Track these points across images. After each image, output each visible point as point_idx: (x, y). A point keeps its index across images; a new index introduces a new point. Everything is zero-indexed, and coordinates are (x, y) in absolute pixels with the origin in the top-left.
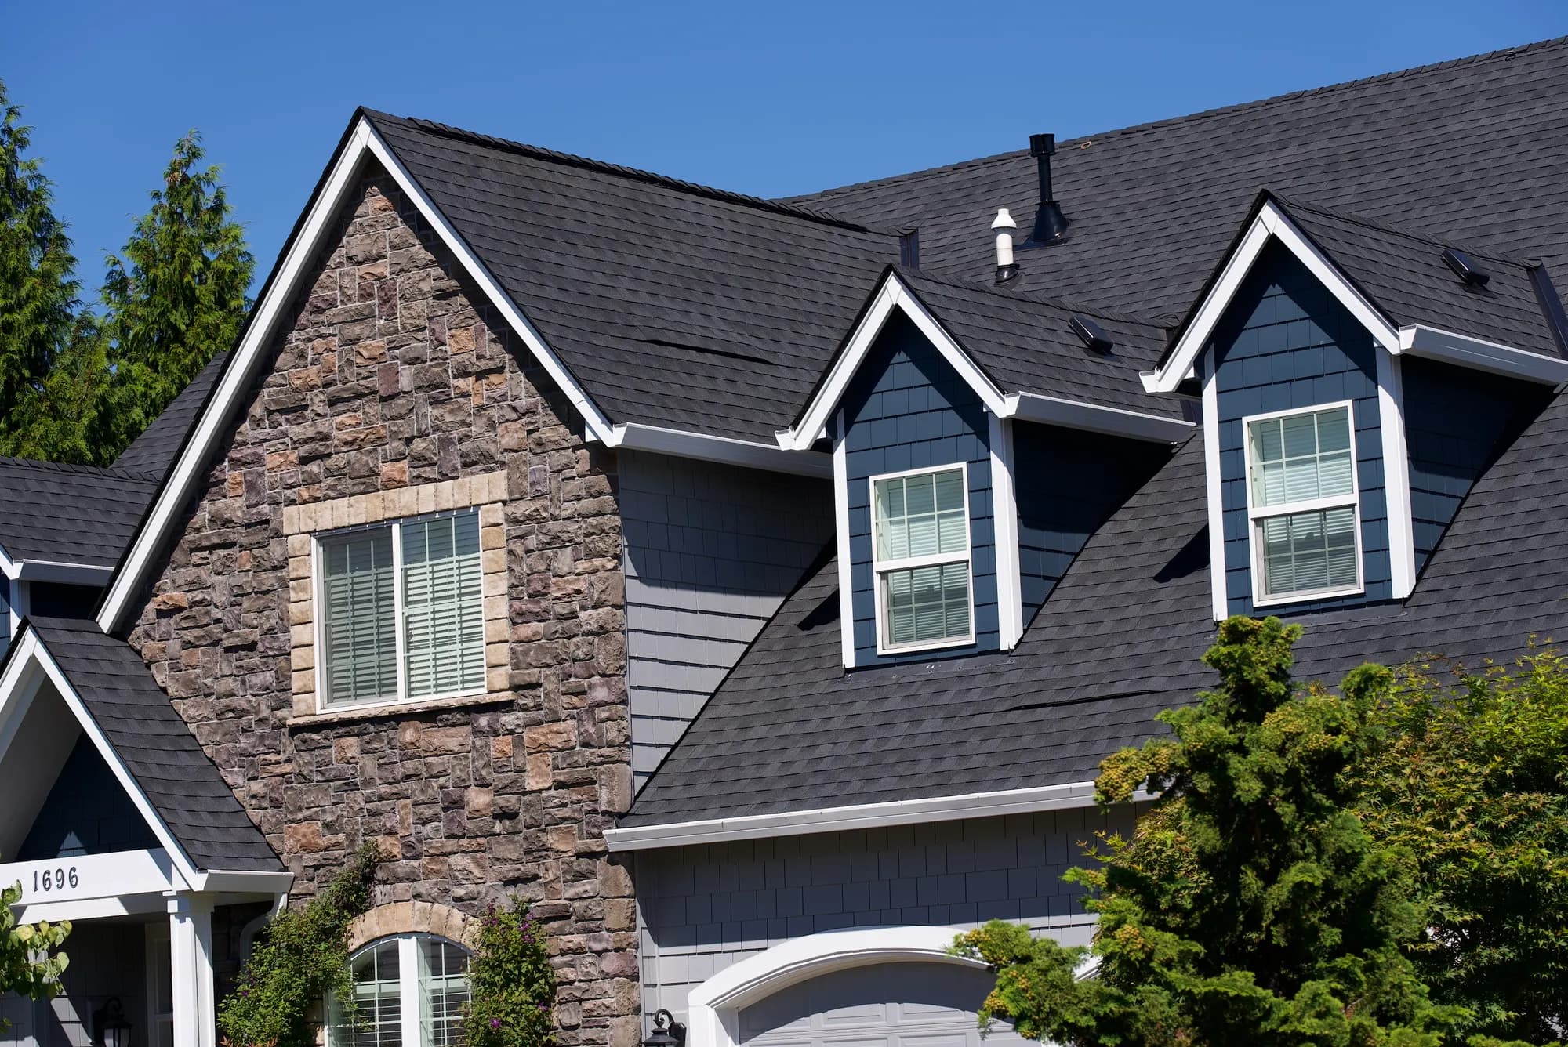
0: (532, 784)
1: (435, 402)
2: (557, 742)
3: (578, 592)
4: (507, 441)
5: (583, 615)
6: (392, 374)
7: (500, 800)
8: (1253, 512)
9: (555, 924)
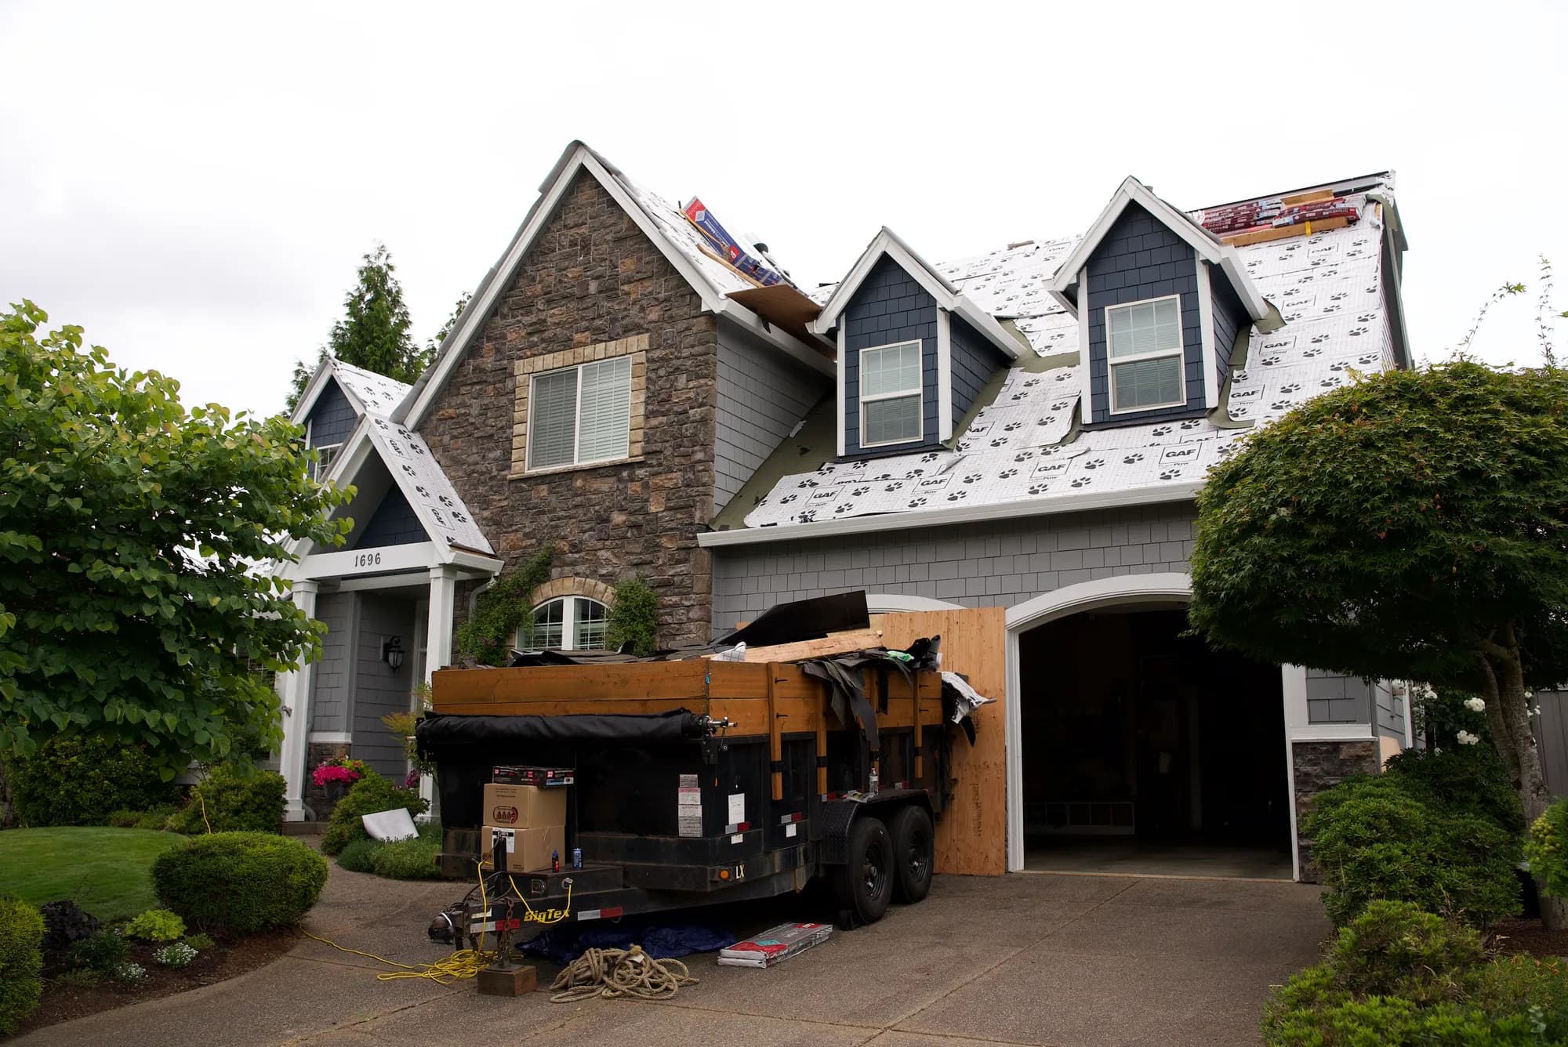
0: (653, 509)
1: (609, 298)
2: (670, 484)
3: (690, 398)
4: (651, 317)
5: (691, 412)
6: (585, 285)
7: (632, 518)
9: (661, 590)
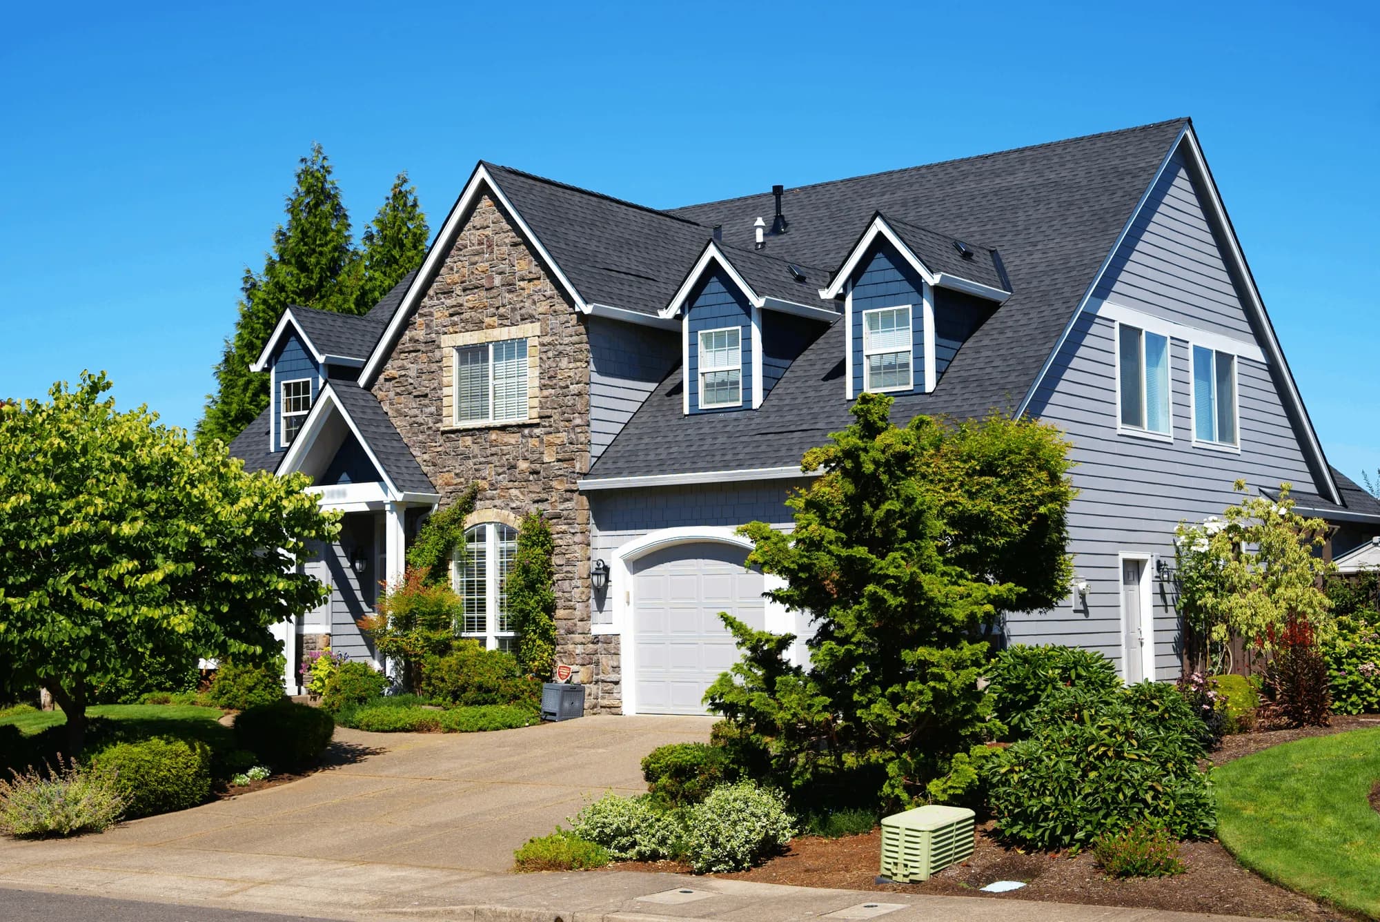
0: (546, 459)
1: (510, 292)
2: (558, 442)
3: (570, 377)
4: (541, 310)
5: (572, 387)
6: (491, 278)
7: (533, 466)
8: (866, 352)
9: (555, 521)
